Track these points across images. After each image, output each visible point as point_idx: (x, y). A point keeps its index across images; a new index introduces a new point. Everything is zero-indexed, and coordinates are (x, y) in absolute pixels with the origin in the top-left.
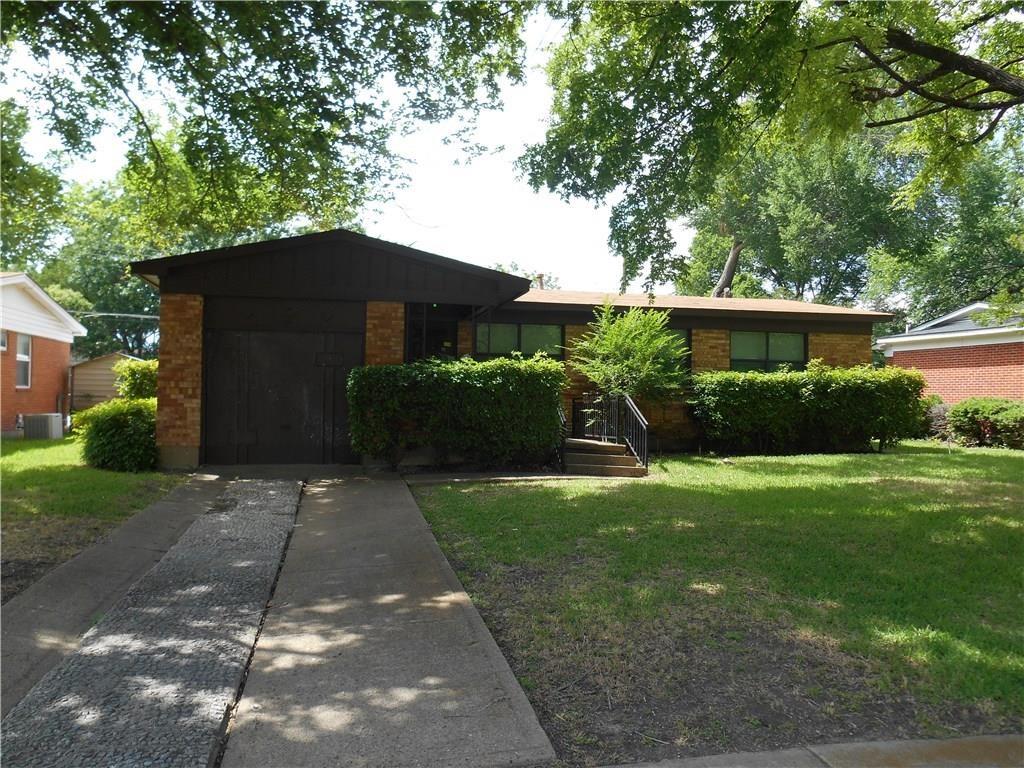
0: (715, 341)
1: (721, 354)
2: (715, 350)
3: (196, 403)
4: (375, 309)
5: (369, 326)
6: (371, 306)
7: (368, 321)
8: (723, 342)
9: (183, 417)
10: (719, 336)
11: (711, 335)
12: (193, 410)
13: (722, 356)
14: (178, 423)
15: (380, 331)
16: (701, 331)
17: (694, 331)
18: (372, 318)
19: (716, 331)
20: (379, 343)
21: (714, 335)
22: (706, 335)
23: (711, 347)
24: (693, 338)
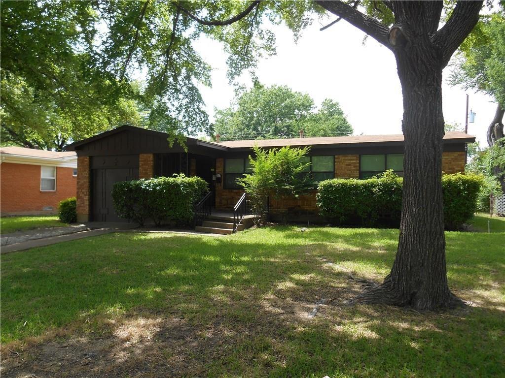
0: (350, 161)
1: (354, 168)
2: (350, 167)
3: (87, 198)
4: (143, 157)
5: (140, 165)
6: (141, 156)
7: (140, 163)
8: (354, 161)
9: (83, 203)
10: (352, 158)
11: (347, 158)
12: (86, 200)
13: (355, 170)
14: (82, 205)
15: (144, 166)
16: (341, 156)
17: (336, 156)
18: (142, 161)
19: (350, 155)
20: (144, 172)
21: (349, 158)
22: (344, 158)
23: (347, 165)
24: (336, 160)
